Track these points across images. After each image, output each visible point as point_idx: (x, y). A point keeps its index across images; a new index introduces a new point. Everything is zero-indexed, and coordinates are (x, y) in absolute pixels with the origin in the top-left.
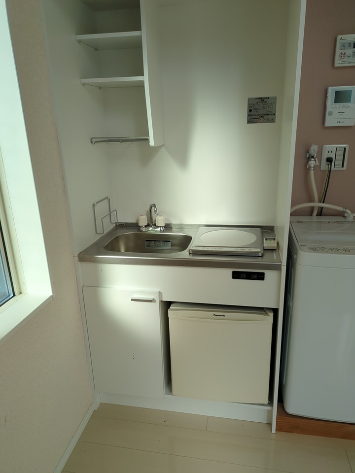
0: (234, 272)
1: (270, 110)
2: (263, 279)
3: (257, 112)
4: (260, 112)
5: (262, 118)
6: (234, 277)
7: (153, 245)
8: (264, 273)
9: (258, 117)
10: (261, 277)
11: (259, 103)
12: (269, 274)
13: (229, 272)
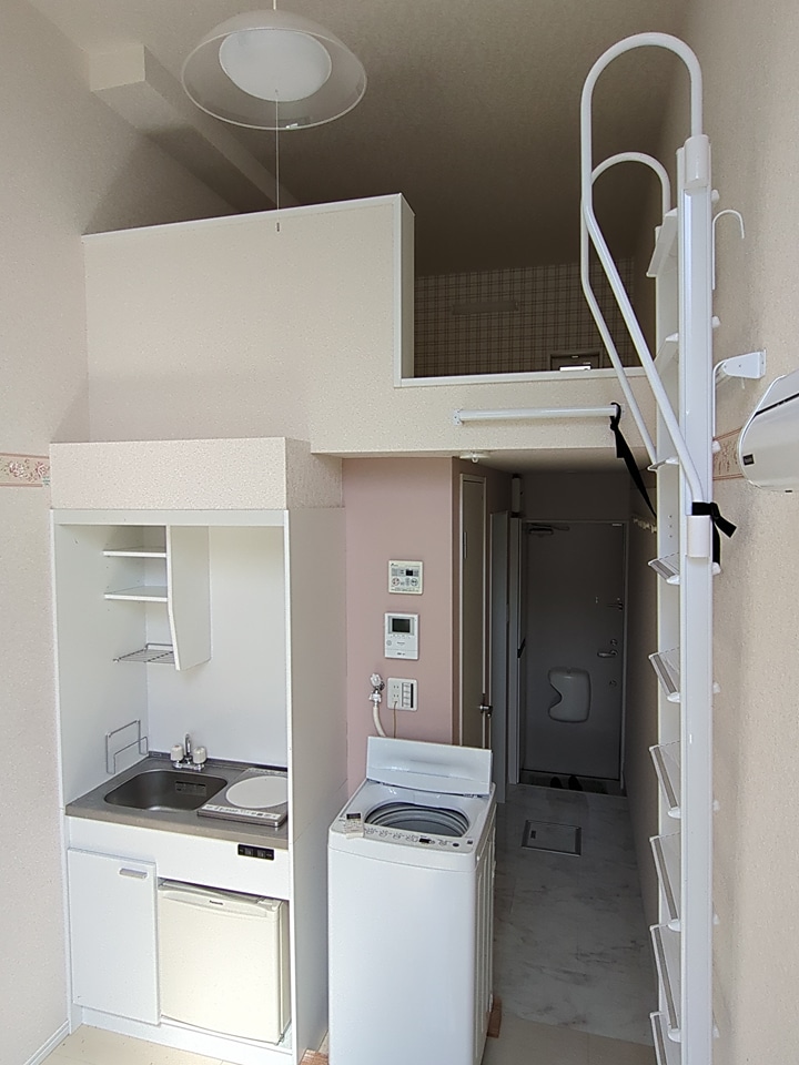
0: (240, 846)
2: (272, 858)
6: (240, 853)
7: (185, 788)
8: (272, 851)
10: (269, 855)
12: (277, 852)
13: (236, 845)
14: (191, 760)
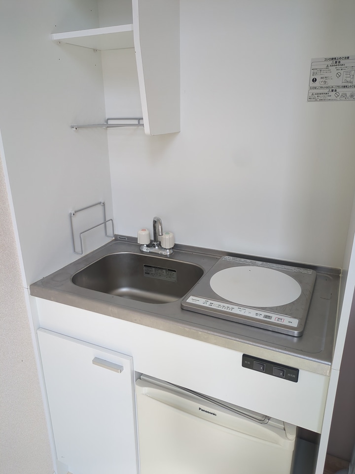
0: (245, 357)
1: (348, 79)
2: (296, 380)
3: (325, 82)
4: (330, 83)
5: (334, 93)
6: (244, 365)
7: (154, 272)
9: (326, 91)
11: (330, 68)
14: (159, 245)
